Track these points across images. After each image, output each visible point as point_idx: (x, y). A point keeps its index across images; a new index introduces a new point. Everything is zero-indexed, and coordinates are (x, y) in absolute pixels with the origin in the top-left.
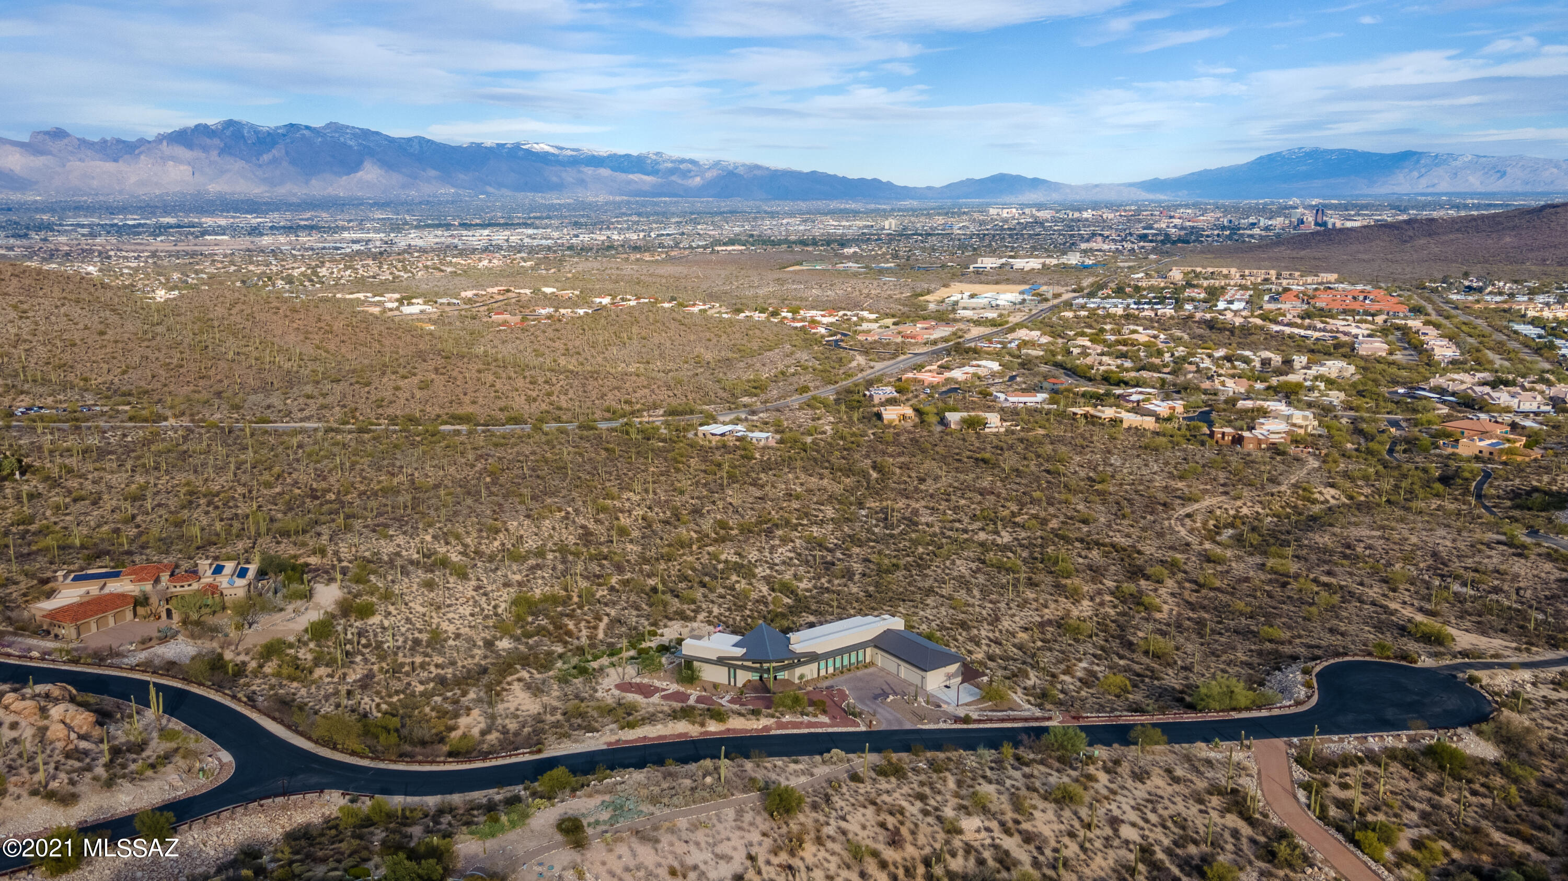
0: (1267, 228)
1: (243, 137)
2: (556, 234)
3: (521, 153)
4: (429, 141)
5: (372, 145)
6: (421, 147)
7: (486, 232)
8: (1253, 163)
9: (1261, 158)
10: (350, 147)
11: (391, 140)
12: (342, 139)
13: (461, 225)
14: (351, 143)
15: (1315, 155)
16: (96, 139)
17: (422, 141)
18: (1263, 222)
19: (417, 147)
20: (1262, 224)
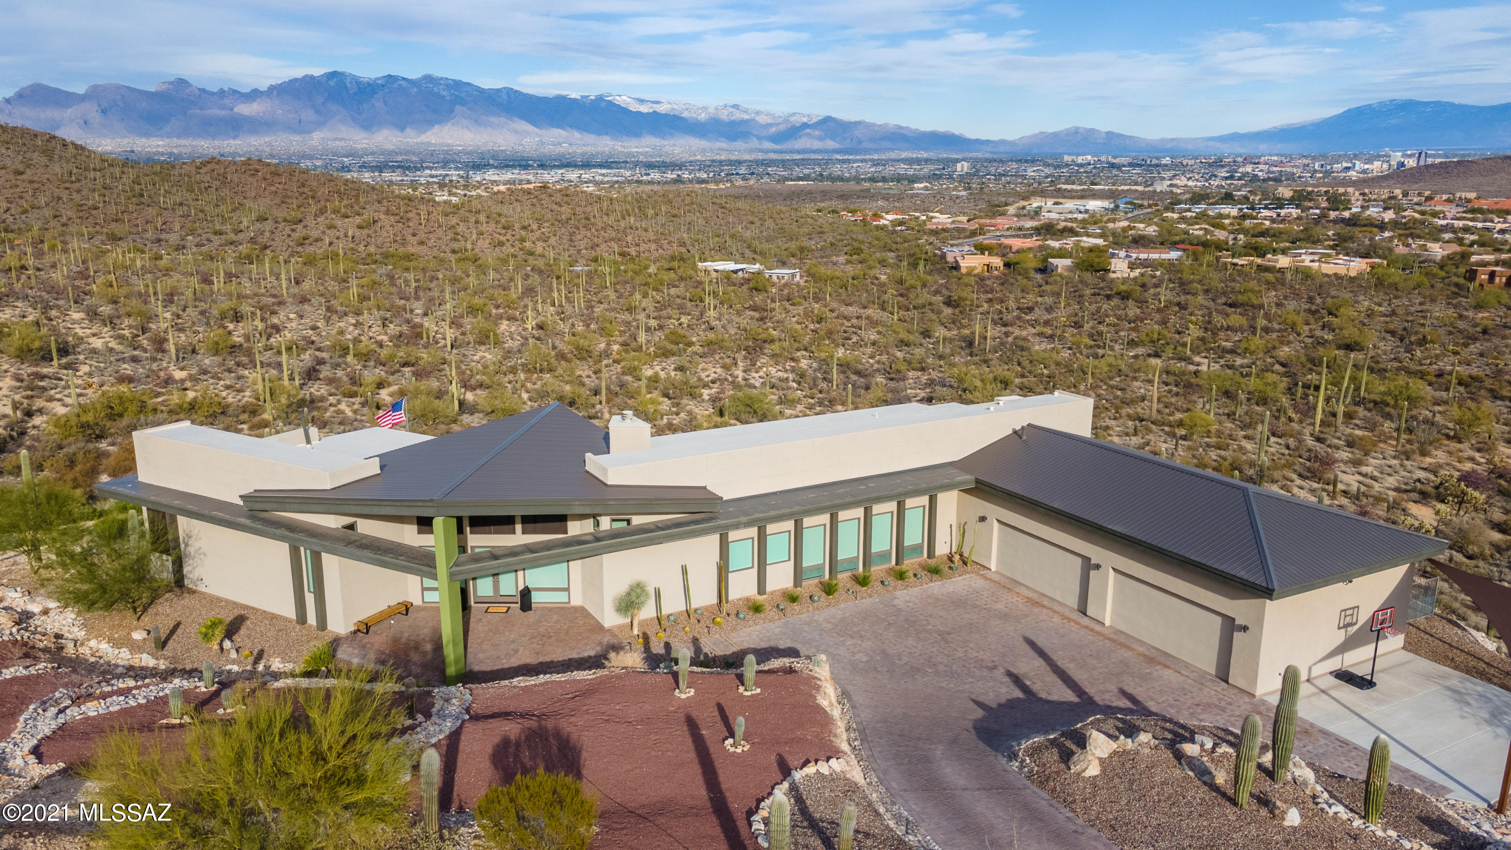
0: (1364, 172)
1: (346, 87)
2: (628, 173)
3: (603, 104)
4: (517, 91)
5: (463, 95)
6: (509, 97)
7: (561, 171)
8: (1340, 116)
9: (1349, 110)
10: (443, 97)
11: (482, 91)
12: (436, 90)
13: (539, 166)
14: (444, 93)
15: (1407, 106)
16: (215, 90)
17: (510, 91)
18: (1359, 165)
19: (506, 97)
20: (1357, 168)
